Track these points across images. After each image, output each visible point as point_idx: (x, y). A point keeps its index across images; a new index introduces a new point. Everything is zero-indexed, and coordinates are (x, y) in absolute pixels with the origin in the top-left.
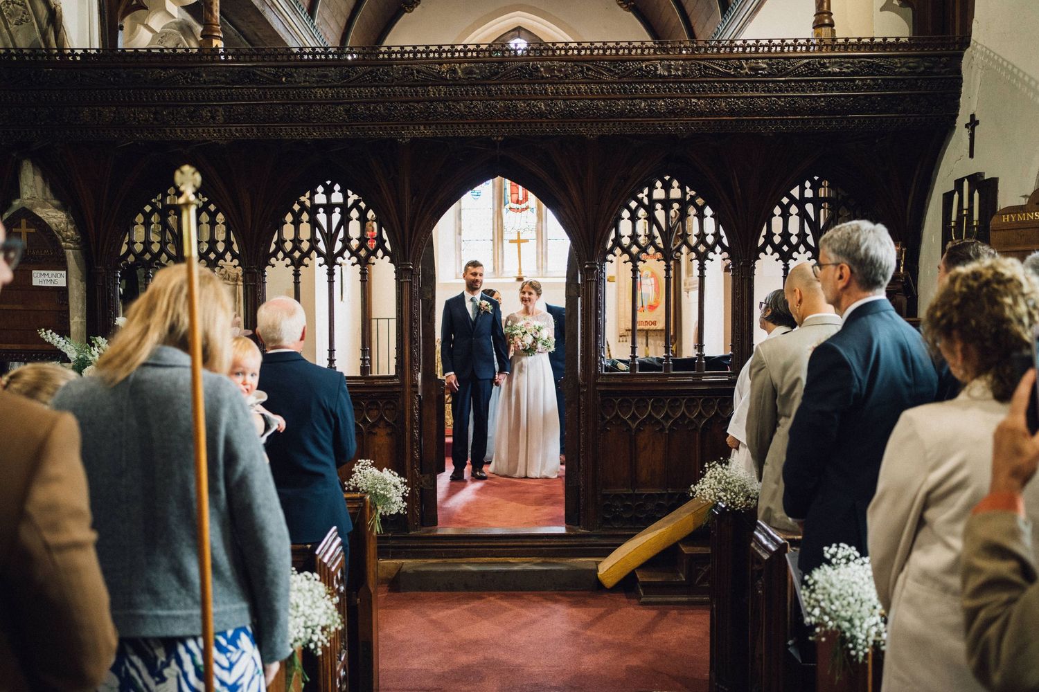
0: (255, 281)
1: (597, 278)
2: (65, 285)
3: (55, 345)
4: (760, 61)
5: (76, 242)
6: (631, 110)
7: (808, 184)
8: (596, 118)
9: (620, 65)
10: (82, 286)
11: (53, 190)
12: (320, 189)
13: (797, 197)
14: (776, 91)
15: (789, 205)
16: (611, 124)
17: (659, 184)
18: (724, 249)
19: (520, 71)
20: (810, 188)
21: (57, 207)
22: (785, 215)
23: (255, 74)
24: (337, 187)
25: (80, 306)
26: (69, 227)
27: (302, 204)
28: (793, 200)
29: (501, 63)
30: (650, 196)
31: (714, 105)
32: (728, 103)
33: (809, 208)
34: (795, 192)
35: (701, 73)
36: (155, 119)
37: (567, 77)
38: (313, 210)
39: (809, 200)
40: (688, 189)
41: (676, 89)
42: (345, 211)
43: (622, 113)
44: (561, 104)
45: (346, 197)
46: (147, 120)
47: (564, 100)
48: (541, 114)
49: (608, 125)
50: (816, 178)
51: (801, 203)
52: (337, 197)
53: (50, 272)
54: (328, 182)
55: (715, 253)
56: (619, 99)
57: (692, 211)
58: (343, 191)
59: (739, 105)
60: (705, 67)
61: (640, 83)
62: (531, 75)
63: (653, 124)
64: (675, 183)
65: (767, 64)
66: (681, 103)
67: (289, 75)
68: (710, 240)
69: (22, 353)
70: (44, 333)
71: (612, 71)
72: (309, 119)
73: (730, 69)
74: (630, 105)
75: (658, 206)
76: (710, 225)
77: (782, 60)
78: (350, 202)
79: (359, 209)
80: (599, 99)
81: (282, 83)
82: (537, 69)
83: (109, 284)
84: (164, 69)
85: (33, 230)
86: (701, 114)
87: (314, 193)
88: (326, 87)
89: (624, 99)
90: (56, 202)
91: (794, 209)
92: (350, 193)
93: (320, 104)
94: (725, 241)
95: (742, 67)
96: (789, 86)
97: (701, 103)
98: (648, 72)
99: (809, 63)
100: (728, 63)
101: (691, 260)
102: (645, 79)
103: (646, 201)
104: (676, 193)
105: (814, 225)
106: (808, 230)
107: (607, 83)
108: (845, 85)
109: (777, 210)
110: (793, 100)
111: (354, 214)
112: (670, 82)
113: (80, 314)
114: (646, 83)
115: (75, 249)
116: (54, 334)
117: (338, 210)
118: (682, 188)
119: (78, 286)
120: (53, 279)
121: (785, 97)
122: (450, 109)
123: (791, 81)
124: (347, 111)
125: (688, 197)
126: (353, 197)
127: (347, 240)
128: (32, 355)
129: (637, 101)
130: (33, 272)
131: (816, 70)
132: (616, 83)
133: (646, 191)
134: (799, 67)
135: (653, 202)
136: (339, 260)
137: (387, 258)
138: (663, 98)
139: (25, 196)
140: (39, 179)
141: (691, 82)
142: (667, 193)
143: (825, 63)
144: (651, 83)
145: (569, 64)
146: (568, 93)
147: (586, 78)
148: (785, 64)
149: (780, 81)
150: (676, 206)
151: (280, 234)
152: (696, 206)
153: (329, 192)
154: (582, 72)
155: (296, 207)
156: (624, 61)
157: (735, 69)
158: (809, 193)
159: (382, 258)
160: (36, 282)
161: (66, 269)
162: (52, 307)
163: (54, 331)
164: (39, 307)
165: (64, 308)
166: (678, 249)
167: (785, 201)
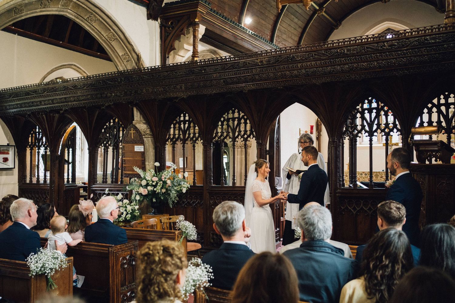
0: (206, 148)
1: (336, 145)
2: (143, 151)
3: (138, 172)
4: (393, 42)
5: (151, 135)
6: (333, 71)
7: (442, 97)
8: (319, 75)
9: (329, 51)
10: (154, 151)
11: (143, 117)
12: (231, 112)
13: (436, 103)
14: (402, 55)
15: (432, 108)
16: (326, 77)
17: (366, 101)
18: (398, 130)
19: (287, 59)
20: (443, 98)
21: (144, 123)
22: (430, 113)
23: (194, 71)
24: (236, 111)
25: (153, 158)
26: (148, 130)
27: (224, 118)
28: (434, 105)
29: (280, 56)
30: (362, 107)
31: (371, 64)
32: (378, 63)
33: (443, 108)
34: (435, 101)
35: (365, 51)
36: (164, 90)
37: (306, 59)
38: (228, 120)
39: (443, 105)
40: (380, 103)
41: (353, 59)
42: (239, 119)
43: (330, 72)
44: (304, 71)
45: (239, 114)
46: (162, 91)
47: (305, 69)
48: (296, 76)
49: (325, 78)
50: (447, 93)
51: (438, 106)
52: (236, 115)
53: (139, 146)
54: (233, 109)
55: (394, 132)
56: (328, 66)
57: (382, 113)
58: (238, 112)
59: (383, 63)
60: (367, 48)
61: (338, 58)
62: (291, 60)
63: (344, 76)
64: (374, 100)
65: (397, 43)
66: (356, 65)
67: (205, 70)
68: (391, 125)
69: (132, 175)
70: (134, 168)
71: (326, 54)
72: (212, 86)
73: (379, 47)
74: (333, 68)
75: (366, 111)
76: (391, 119)
77: (405, 40)
78: (241, 116)
79: (244, 119)
80: (320, 67)
81: (202, 73)
82: (293, 57)
83: (161, 150)
84: (167, 72)
85: (134, 132)
86: (366, 69)
87: (228, 114)
88: (217, 73)
89: (330, 66)
90: (144, 121)
91: (434, 110)
92: (241, 112)
93: (215, 80)
94: (399, 127)
95: (384, 46)
96: (409, 52)
97: (365, 64)
98: (341, 53)
99: (418, 40)
100: (378, 45)
101: (382, 136)
102: (340, 56)
103: (360, 110)
104: (374, 105)
105: (446, 117)
106: (442, 119)
107: (323, 60)
108: (438, 48)
109: (426, 111)
110: (410, 58)
111: (243, 121)
112: (351, 56)
113: (153, 161)
114: (340, 58)
115: (151, 138)
117: (237, 120)
118: (377, 102)
119: (152, 151)
120: (140, 149)
121: (406, 57)
122: (260, 77)
123: (409, 49)
124: (224, 81)
125: (380, 107)
126: (242, 114)
127: (240, 131)
128: (134, 176)
129: (336, 67)
130: (135, 146)
131: (422, 42)
132: (327, 59)
133: (360, 105)
134: (414, 42)
135: (364, 110)
136: (237, 139)
137: (254, 138)
138: (347, 64)
139: (135, 120)
140: (139, 113)
141: (361, 55)
142: (370, 105)
143: (427, 39)
144: (342, 58)
145: (307, 53)
146: (307, 66)
147: (314, 59)
148: (406, 42)
149: (404, 50)
150: (374, 111)
151: (217, 130)
152: (384, 111)
153: (233, 113)
154: (312, 56)
155: (222, 119)
156: (330, 49)
157: (381, 47)
158: (443, 101)
159: (252, 138)
160: (136, 150)
161: (144, 145)
162: (140, 159)
163: (138, 167)
164: (136, 159)
165: (143, 159)
166: (376, 131)
167: (430, 105)
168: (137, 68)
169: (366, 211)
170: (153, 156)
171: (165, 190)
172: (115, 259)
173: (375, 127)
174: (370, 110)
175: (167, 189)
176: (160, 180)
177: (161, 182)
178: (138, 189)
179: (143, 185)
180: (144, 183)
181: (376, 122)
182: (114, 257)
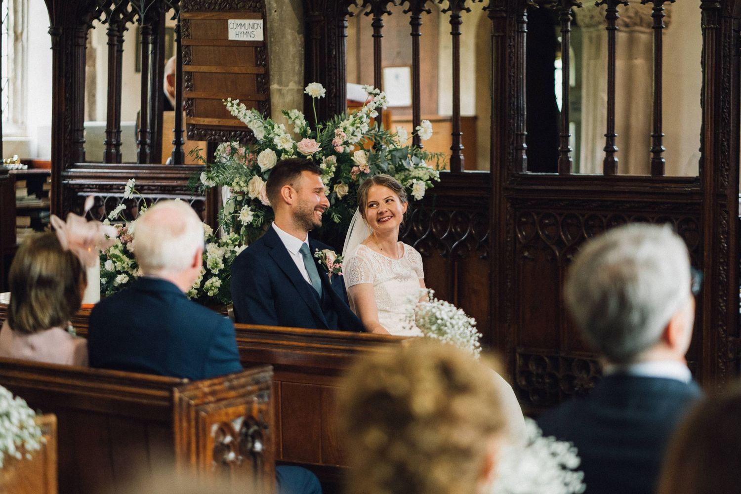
0: (503, 30)
2: (262, 39)
3: (242, 119)
10: (299, 39)
25: (297, 68)
53: (247, 22)
69: (220, 130)
70: (229, 104)
83: (329, 37)
113: (296, 78)
116: (242, 105)
119: (294, 39)
120: (250, 30)
128: (230, 134)
130: (230, 21)
160: (232, 36)
161: (264, 18)
162: (252, 69)
163: (241, 101)
164: (236, 69)
165: (262, 71)
170: (297, 59)
171: (346, 189)
172: (193, 431)
175: (353, 186)
176: (328, 149)
177: (333, 158)
178: (247, 182)
179: (263, 168)
180: (267, 160)
182: (189, 421)
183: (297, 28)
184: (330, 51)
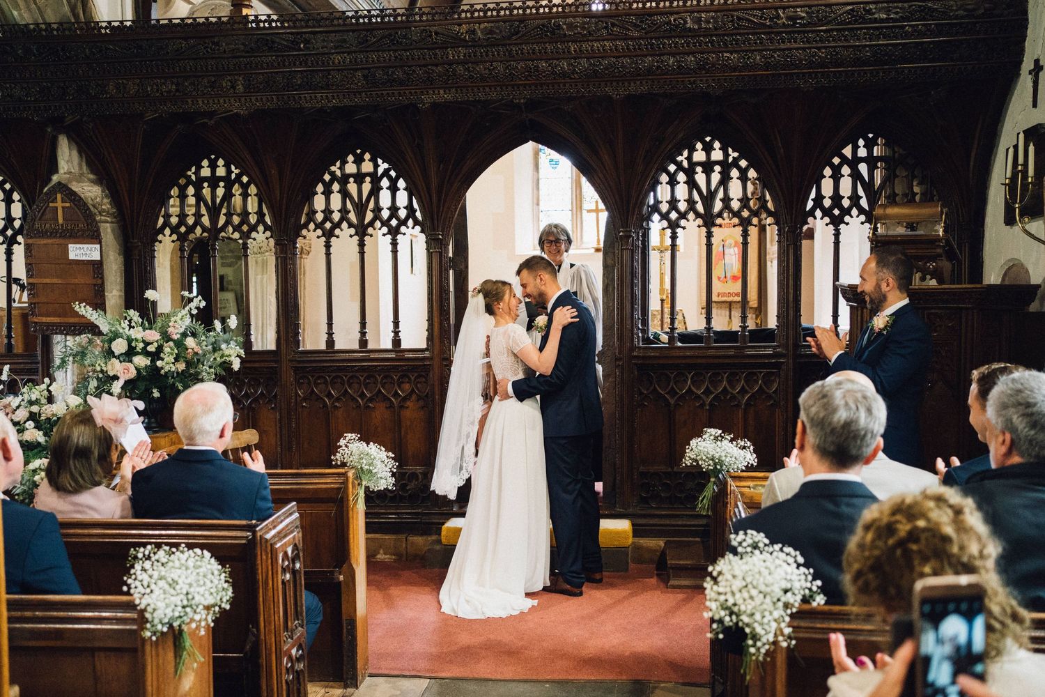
0: (286, 253)
1: (633, 246)
2: (99, 259)
3: (89, 318)
4: (798, 10)
5: (112, 215)
6: (658, 67)
7: (861, 142)
8: (622, 76)
9: (647, 19)
10: (120, 259)
11: (88, 164)
12: (351, 158)
13: (850, 156)
14: (816, 41)
15: (840, 165)
16: (638, 83)
17: (699, 146)
18: (769, 213)
19: (541, 29)
20: (864, 146)
21: (92, 182)
22: (836, 177)
23: (273, 42)
24: (367, 156)
25: (118, 280)
26: (106, 200)
27: (332, 174)
28: (844, 160)
29: (521, 21)
30: (689, 158)
31: (748, 59)
32: (763, 57)
33: (863, 168)
34: (847, 151)
35: (733, 25)
36: (177, 90)
37: (590, 34)
38: (344, 180)
39: (862, 160)
40: (730, 150)
41: (706, 43)
42: (376, 180)
43: (649, 71)
44: (583, 61)
45: (376, 166)
46: (170, 92)
47: (588, 58)
48: (564, 74)
49: (635, 83)
50: (871, 135)
51: (854, 162)
52: (367, 167)
53: (85, 246)
54: (359, 151)
55: (760, 218)
56: (646, 56)
57: (735, 173)
58: (374, 160)
59: (775, 58)
60: (739, 19)
61: (669, 38)
62: (553, 33)
63: (683, 81)
64: (717, 145)
65: (807, 13)
66: (713, 58)
67: (307, 42)
68: (754, 204)
69: (61, 326)
70: (78, 306)
71: (639, 26)
72: (328, 86)
73: (766, 19)
74: (658, 62)
75: (699, 169)
76: (754, 188)
77: (823, 8)
78: (380, 171)
79: (390, 178)
80: (625, 56)
81: (300, 49)
82: (559, 27)
83: (145, 258)
84: (185, 39)
85: (68, 205)
86: (735, 69)
87: (344, 162)
88: (343, 53)
89: (651, 55)
90: (92, 176)
91: (846, 170)
92: (380, 161)
93: (339, 70)
94: (771, 206)
95: (778, 17)
96: (831, 36)
97: (734, 57)
98: (677, 26)
99: (852, 10)
100: (763, 13)
101: (734, 226)
102: (673, 33)
103: (685, 164)
104: (717, 155)
105: (868, 187)
106: (861, 192)
107: (632, 39)
108: (893, 32)
109: (828, 171)
110: (834, 51)
111: (385, 183)
112: (701, 36)
113: (118, 287)
114: (675, 37)
115: (112, 222)
116: (88, 307)
117: (368, 179)
118: (724, 149)
119: (116, 259)
120: (88, 252)
121: (826, 48)
122: (469, 71)
123: (833, 30)
124: (365, 77)
125: (730, 159)
126: (383, 166)
127: (378, 209)
128: (70, 328)
129: (665, 58)
130: (70, 245)
131: (860, 17)
132: (643, 39)
133: (686, 153)
134: (842, 14)
135: (692, 165)
136: (370, 230)
137: (418, 228)
138: (693, 53)
139: (61, 171)
140: (75, 153)
141: (724, 35)
142: (708, 155)
143: (871, 9)
144: (679, 37)
145: (593, 20)
146: (592, 50)
147: (610, 34)
148: (826, 12)
149: (822, 31)
150: (718, 168)
151: (311, 204)
152: (739, 168)
153: (359, 161)
154: (606, 28)
155: (327, 177)
156: (651, 15)
157: (771, 19)
158: (862, 152)
159: (413, 228)
160: (72, 256)
161: (100, 243)
162: (89, 280)
163: (87, 304)
164: (77, 281)
165: (99, 282)
166: (720, 215)
167: (836, 161)
168: (73, 20)
169: (698, 397)
170: (118, 274)
171: (184, 365)
172: (270, 561)
173: (718, 206)
174: (708, 167)
175: (189, 364)
176: (166, 337)
177: (171, 343)
178: (106, 363)
179: (117, 353)
180: (120, 346)
181: (721, 194)
183: (118, 251)
184: (146, 267)
